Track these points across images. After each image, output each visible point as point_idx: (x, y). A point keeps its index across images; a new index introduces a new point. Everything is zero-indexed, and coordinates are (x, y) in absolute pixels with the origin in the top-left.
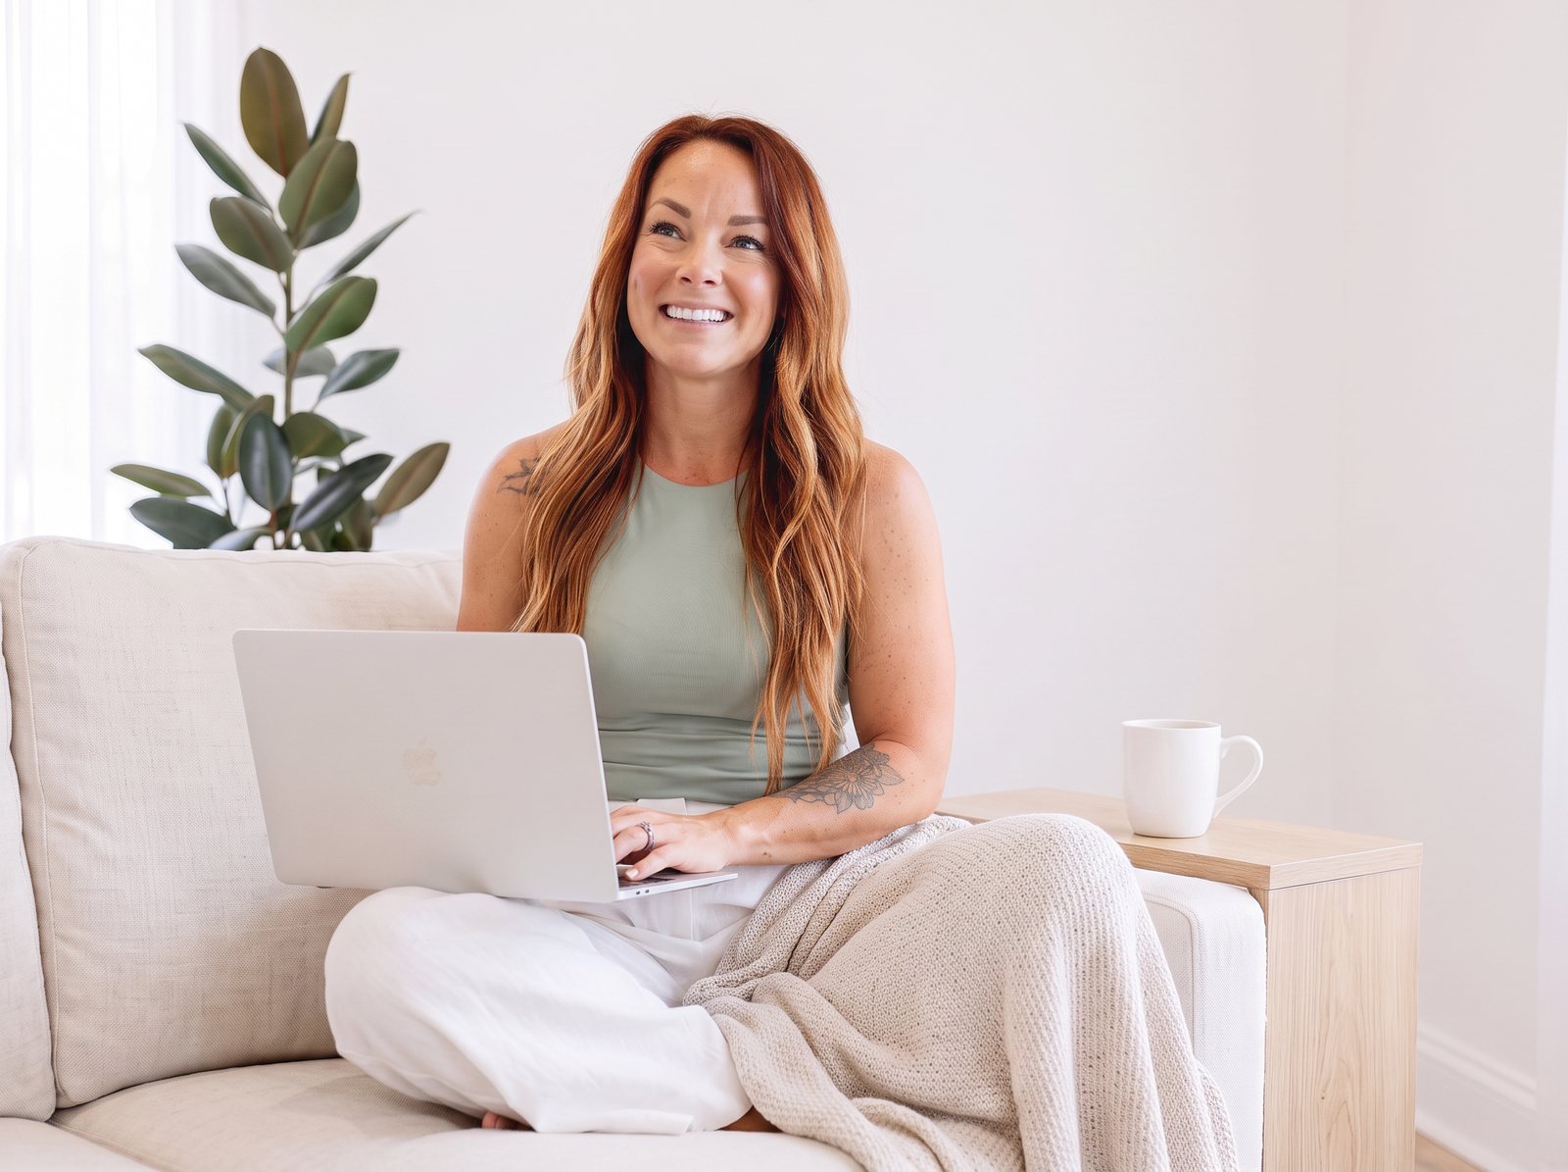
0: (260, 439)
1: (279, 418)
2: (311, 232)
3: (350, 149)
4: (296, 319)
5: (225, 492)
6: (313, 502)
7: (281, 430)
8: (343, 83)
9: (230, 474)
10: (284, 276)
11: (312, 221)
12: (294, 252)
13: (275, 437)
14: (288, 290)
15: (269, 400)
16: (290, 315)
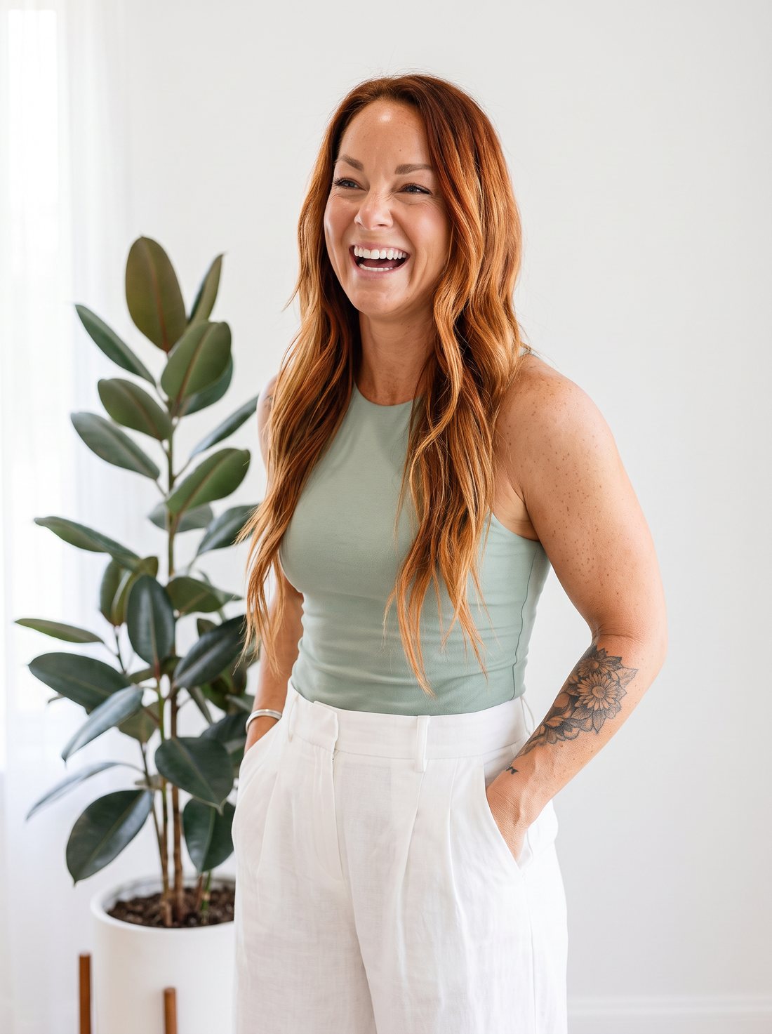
0: (145, 599)
1: (163, 578)
2: (191, 400)
3: (225, 329)
4: (178, 482)
5: (117, 638)
6: (196, 655)
7: (164, 590)
8: (217, 264)
9: (120, 624)
10: (166, 444)
11: (192, 392)
12: (175, 421)
13: (159, 596)
14: (169, 455)
15: (153, 562)
16: (172, 479)
